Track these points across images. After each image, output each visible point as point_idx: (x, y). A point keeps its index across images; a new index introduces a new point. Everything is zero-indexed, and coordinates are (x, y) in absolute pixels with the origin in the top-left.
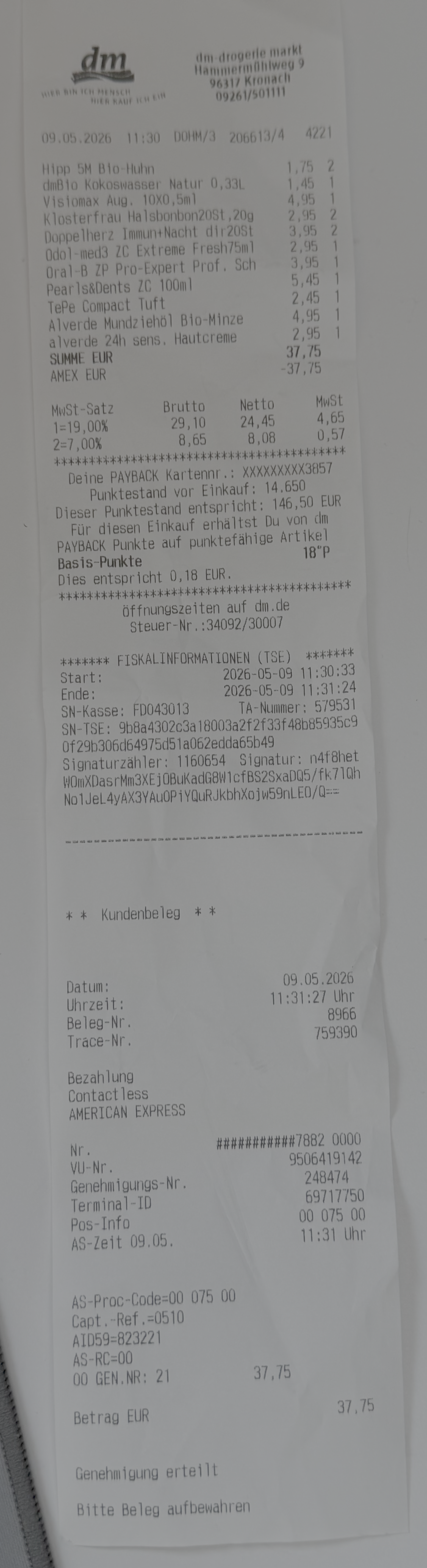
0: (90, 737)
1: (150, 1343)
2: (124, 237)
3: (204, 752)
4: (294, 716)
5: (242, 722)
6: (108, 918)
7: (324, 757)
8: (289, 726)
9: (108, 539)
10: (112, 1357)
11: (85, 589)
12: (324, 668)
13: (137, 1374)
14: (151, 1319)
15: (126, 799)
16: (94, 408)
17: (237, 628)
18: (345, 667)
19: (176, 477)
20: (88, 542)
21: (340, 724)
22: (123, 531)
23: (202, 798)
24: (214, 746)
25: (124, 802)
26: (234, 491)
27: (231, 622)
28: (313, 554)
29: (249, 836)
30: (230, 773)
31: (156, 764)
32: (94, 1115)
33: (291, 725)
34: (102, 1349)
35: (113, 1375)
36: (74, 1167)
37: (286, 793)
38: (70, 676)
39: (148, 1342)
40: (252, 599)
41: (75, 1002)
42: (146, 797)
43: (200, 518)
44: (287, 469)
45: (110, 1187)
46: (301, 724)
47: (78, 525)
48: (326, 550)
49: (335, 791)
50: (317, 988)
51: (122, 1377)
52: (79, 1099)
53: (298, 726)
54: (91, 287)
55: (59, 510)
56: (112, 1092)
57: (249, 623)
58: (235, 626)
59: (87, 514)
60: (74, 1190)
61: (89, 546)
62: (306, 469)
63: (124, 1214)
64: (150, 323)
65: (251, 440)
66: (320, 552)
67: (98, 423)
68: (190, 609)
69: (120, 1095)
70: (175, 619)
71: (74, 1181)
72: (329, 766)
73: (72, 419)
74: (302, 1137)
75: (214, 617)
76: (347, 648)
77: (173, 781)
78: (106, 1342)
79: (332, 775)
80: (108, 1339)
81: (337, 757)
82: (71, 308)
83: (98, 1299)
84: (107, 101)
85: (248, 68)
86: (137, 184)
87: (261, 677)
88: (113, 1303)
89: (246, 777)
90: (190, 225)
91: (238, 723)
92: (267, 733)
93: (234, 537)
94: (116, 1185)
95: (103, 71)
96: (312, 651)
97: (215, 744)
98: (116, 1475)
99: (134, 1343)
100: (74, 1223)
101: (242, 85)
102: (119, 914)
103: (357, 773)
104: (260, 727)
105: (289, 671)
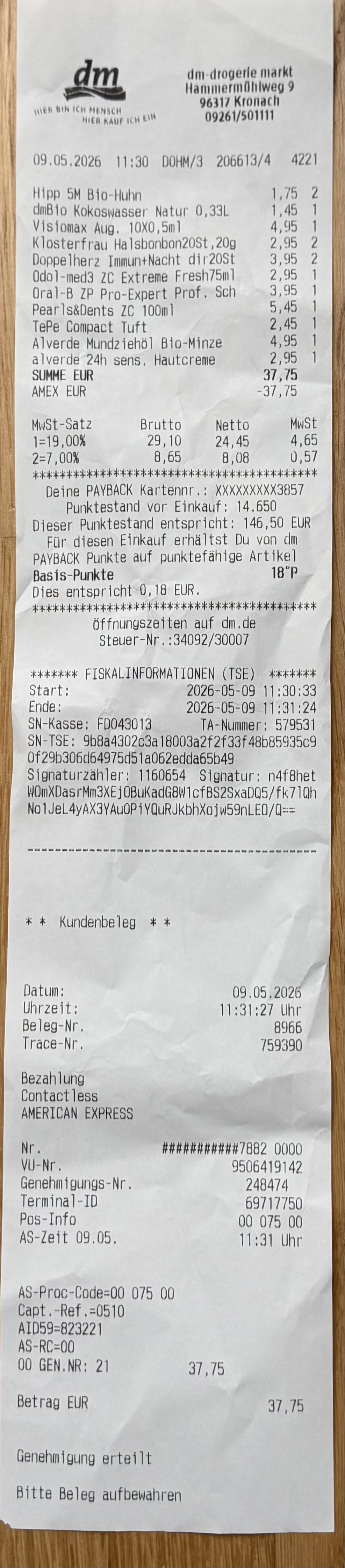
0: (56, 749)
1: (91, 1334)
2: (109, 264)
3: (165, 767)
4: (255, 733)
5: (204, 738)
6: (66, 925)
7: (283, 776)
8: (250, 744)
9: (83, 551)
10: (55, 1345)
11: (57, 601)
12: (286, 688)
13: (78, 1363)
14: (93, 1311)
15: (87, 810)
16: (72, 423)
17: (203, 644)
18: (306, 687)
19: (150, 492)
20: (63, 554)
21: (299, 743)
22: (97, 544)
23: (161, 812)
24: (175, 761)
25: (86, 812)
26: (206, 508)
27: (197, 637)
28: (281, 574)
29: (206, 851)
30: (189, 788)
31: (117, 777)
32: (45, 1114)
33: (251, 742)
34: (46, 1337)
35: (55, 1362)
36: (24, 1164)
37: (244, 810)
38: (39, 688)
39: (89, 1333)
40: (220, 615)
41: (31, 1005)
42: (106, 809)
43: (172, 534)
44: (260, 489)
45: (58, 1185)
46: (261, 741)
47: (53, 538)
48: (294, 570)
49: (291, 810)
50: (264, 1001)
51: (64, 1365)
52: (32, 1098)
53: (258, 744)
54: (76, 309)
55: (36, 523)
56: (63, 1093)
57: (215, 639)
58: (201, 642)
59: (62, 527)
60: (24, 1185)
61: (63, 559)
62: (277, 490)
63: (71, 1211)
64: (131, 345)
65: (225, 460)
66: (287, 573)
67: (76, 438)
68: (158, 623)
69: (70, 1096)
70: (142, 633)
71: (24, 1177)
72: (287, 785)
73: (52, 433)
74: (246, 1145)
75: (181, 632)
76: (310, 669)
77: (134, 794)
78: (50, 1331)
79: (289, 794)
80: (52, 1328)
81: (294, 776)
82: (56, 328)
83: (43, 1290)
84: (98, 121)
85: (238, 87)
86: (125, 211)
87: (225, 693)
88: (57, 1295)
89: (205, 792)
90: (173, 252)
91: (199, 739)
92: (227, 750)
93: (204, 554)
94: (64, 1183)
95: (96, 86)
96: (276, 670)
97: (176, 760)
98: (55, 1459)
99: (77, 1334)
100: (23, 1218)
101: (232, 106)
102: (77, 922)
103: (313, 793)
104: (220, 744)
105: (252, 688)
